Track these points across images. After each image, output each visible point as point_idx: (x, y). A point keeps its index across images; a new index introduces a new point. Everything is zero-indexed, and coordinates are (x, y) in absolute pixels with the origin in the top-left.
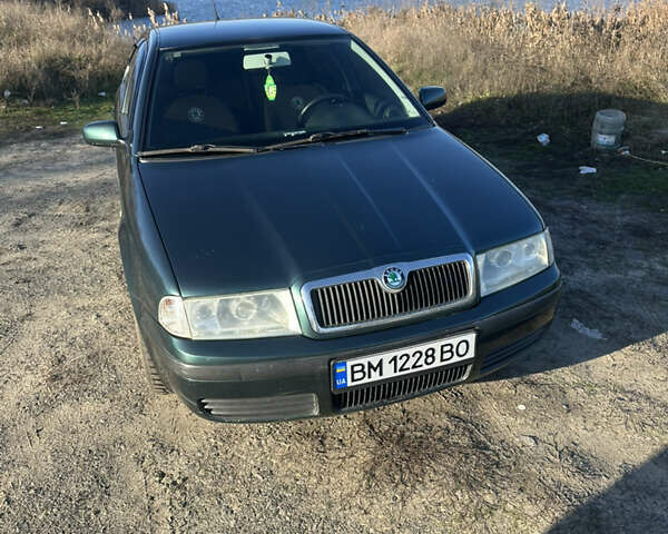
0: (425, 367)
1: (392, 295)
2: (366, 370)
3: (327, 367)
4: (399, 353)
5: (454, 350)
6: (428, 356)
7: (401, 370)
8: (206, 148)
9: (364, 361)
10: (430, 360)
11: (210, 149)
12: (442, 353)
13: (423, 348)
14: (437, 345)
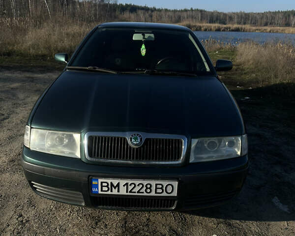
0: (145, 194)
1: (134, 149)
2: (110, 186)
3: (87, 179)
4: (130, 182)
5: (164, 189)
6: (147, 188)
7: (130, 192)
8: (95, 68)
9: (109, 181)
10: (149, 191)
11: (97, 69)
12: (156, 188)
13: (145, 182)
14: (153, 183)
